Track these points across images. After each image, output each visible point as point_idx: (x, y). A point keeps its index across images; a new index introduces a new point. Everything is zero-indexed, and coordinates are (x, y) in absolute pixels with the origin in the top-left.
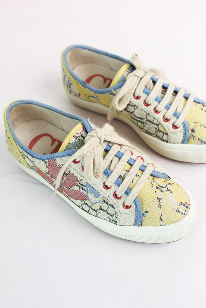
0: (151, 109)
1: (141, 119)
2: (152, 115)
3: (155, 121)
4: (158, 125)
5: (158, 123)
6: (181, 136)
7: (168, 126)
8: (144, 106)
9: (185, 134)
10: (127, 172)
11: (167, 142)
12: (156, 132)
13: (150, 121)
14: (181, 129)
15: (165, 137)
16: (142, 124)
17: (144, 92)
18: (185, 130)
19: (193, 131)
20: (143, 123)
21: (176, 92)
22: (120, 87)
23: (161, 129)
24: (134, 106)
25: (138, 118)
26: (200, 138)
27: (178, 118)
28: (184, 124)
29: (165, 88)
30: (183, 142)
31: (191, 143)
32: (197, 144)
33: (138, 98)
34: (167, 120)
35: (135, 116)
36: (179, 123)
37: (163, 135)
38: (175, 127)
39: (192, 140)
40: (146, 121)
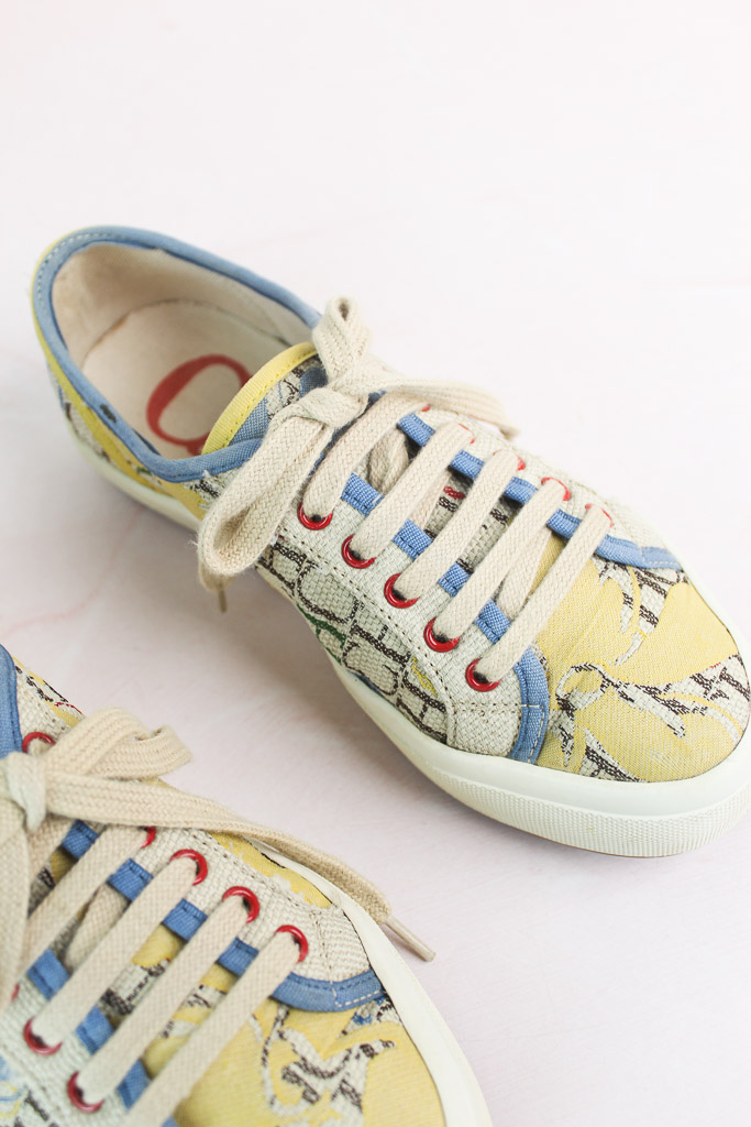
0: (371, 583)
1: (332, 617)
2: (375, 611)
3: (389, 643)
4: (402, 660)
5: (401, 652)
6: (506, 726)
7: (445, 672)
8: (343, 566)
9: (525, 720)
11: (443, 740)
12: (396, 686)
13: (368, 637)
14: (507, 694)
15: (432, 718)
16: (338, 643)
17: (348, 495)
18: (526, 698)
19: (566, 706)
20: (341, 637)
21: (511, 504)
22: (238, 463)
23: (413, 679)
24: (299, 557)
25: (317, 610)
26: (594, 747)
27: (496, 639)
28: (522, 671)
29: (461, 478)
30: (515, 753)
31: (552, 765)
32: (578, 771)
33: (316, 522)
34: (442, 644)
35: (307, 602)
36: (497, 664)
37: (425, 709)
38: (478, 681)
39: (554, 748)
40: (352, 631)
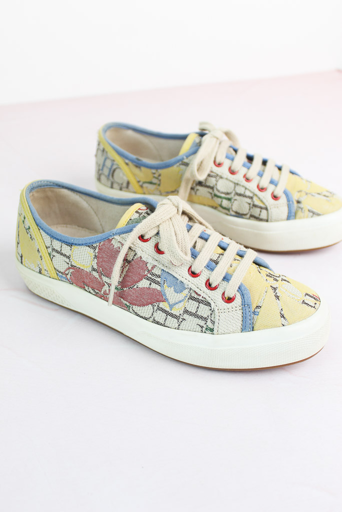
0: (239, 178)
1: (228, 194)
2: (242, 184)
3: (248, 193)
4: (251, 198)
5: (251, 195)
6: (284, 211)
7: (266, 197)
8: (230, 175)
9: (289, 206)
10: (221, 256)
11: (267, 221)
12: (250, 209)
13: (240, 195)
14: (283, 200)
15: (264, 215)
16: (229, 202)
17: (227, 157)
18: (288, 201)
19: (298, 202)
20: (229, 199)
21: (265, 163)
22: (195, 152)
23: (257, 202)
24: (217, 176)
25: (222, 193)
26: (310, 209)
27: (276, 185)
28: (285, 193)
29: (250, 159)
30: (288, 218)
31: (300, 218)
32: (307, 217)
33: (219, 165)
34: (262, 189)
35: (218, 191)
36: (279, 192)
37: (261, 211)
38: (275, 197)
39: (300, 214)
40: (234, 195)
